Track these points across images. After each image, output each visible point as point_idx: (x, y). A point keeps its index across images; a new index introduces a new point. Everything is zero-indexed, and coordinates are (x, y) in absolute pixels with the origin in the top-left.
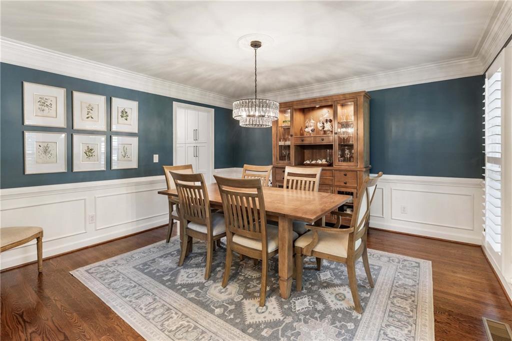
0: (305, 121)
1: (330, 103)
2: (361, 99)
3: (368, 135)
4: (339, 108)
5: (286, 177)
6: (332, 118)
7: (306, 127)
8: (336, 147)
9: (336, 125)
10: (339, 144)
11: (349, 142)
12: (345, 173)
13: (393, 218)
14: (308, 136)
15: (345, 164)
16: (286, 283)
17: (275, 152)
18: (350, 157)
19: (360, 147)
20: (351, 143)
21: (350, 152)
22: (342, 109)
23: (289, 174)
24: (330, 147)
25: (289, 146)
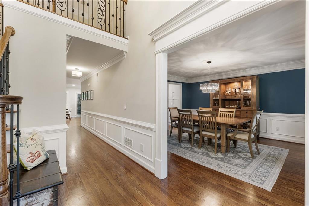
0: (225, 89)
1: (239, 81)
2: (255, 79)
3: (258, 95)
4: (244, 83)
5: (219, 112)
6: (240, 87)
7: (227, 91)
8: (242, 100)
9: (242, 90)
10: (244, 99)
11: (249, 97)
12: (247, 111)
13: (272, 133)
14: (227, 95)
15: (246, 107)
16: (224, 148)
17: (212, 102)
18: (249, 105)
19: (254, 100)
20: (249, 98)
21: (249, 102)
22: (245, 83)
23: (221, 111)
24: (239, 100)
25: (218, 100)
